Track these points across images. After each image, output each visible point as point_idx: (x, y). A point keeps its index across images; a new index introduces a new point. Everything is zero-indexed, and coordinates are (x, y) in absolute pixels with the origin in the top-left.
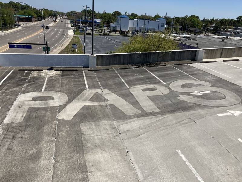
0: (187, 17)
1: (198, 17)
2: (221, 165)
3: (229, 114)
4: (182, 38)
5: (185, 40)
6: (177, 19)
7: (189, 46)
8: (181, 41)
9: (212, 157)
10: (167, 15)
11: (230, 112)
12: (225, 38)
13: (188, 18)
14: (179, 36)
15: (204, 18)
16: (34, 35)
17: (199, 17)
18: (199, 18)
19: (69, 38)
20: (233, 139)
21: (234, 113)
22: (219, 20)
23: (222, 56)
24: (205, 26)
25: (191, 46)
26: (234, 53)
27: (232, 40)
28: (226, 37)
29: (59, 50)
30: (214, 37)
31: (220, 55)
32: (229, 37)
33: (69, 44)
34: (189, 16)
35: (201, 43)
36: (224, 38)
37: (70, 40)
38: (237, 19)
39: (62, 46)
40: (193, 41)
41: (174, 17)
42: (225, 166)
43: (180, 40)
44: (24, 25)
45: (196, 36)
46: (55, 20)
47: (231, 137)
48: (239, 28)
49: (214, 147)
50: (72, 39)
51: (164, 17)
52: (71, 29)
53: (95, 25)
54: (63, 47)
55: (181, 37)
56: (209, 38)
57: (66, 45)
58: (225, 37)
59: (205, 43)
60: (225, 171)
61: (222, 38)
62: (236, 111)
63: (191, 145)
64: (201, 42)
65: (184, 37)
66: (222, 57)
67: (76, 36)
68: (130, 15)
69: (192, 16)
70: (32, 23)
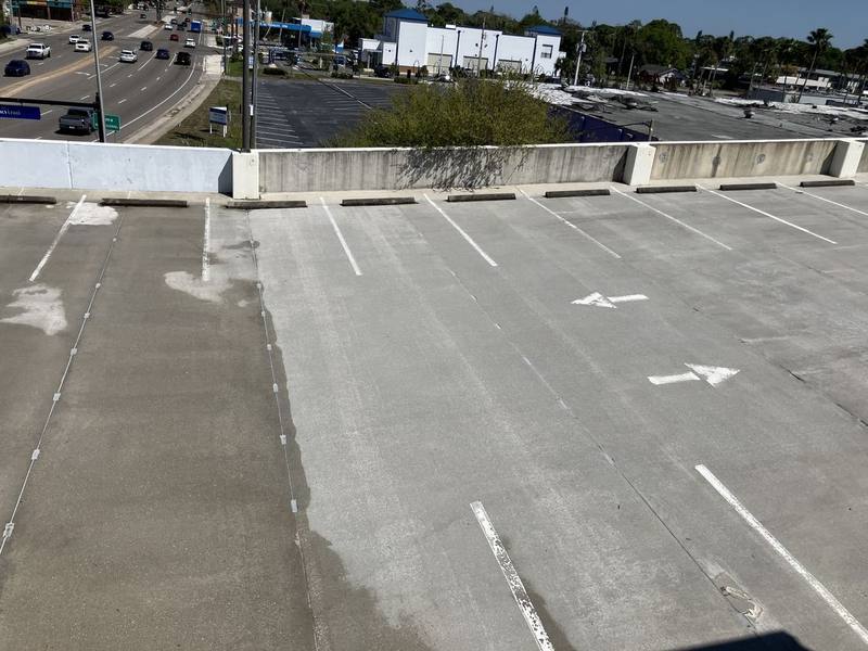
0: (639, 27)
1: (675, 28)
2: (612, 560)
3: (690, 376)
4: (605, 101)
5: (615, 108)
6: (601, 32)
7: (626, 130)
8: (599, 113)
9: (591, 529)
10: (569, 16)
11: (693, 371)
12: (758, 106)
13: (641, 31)
14: (599, 95)
15: (700, 33)
16: (74, 68)
17: (679, 29)
18: (680, 32)
19: (202, 87)
20: (681, 466)
21: (708, 374)
22: (750, 40)
23: (719, 168)
24: (701, 62)
25: (630, 131)
26: (761, 161)
27: (780, 116)
28: (762, 103)
29: (159, 128)
30: (720, 100)
31: (711, 166)
32: (771, 104)
33: (200, 108)
34: (644, 23)
35: (669, 121)
36: (753, 105)
37: (206, 95)
38: (809, 38)
39: (175, 114)
40: (644, 112)
41: (594, 23)
42: (628, 561)
43: (596, 106)
44: (38, 30)
45: (656, 95)
46: (159, 18)
47: (674, 459)
48: (817, 71)
49: (606, 493)
50: (215, 92)
51: (560, 21)
52: (217, 52)
53: (305, 40)
54: (178, 120)
55: (601, 96)
56: (704, 104)
57: (188, 112)
58: (758, 102)
59: (687, 121)
60: (622, 579)
61: (748, 106)
62: (716, 366)
63: (528, 487)
64: (672, 117)
65: (615, 98)
66: (718, 173)
67: (229, 78)
68: (437, 9)
69: (654, 24)
70: (68, 24)
